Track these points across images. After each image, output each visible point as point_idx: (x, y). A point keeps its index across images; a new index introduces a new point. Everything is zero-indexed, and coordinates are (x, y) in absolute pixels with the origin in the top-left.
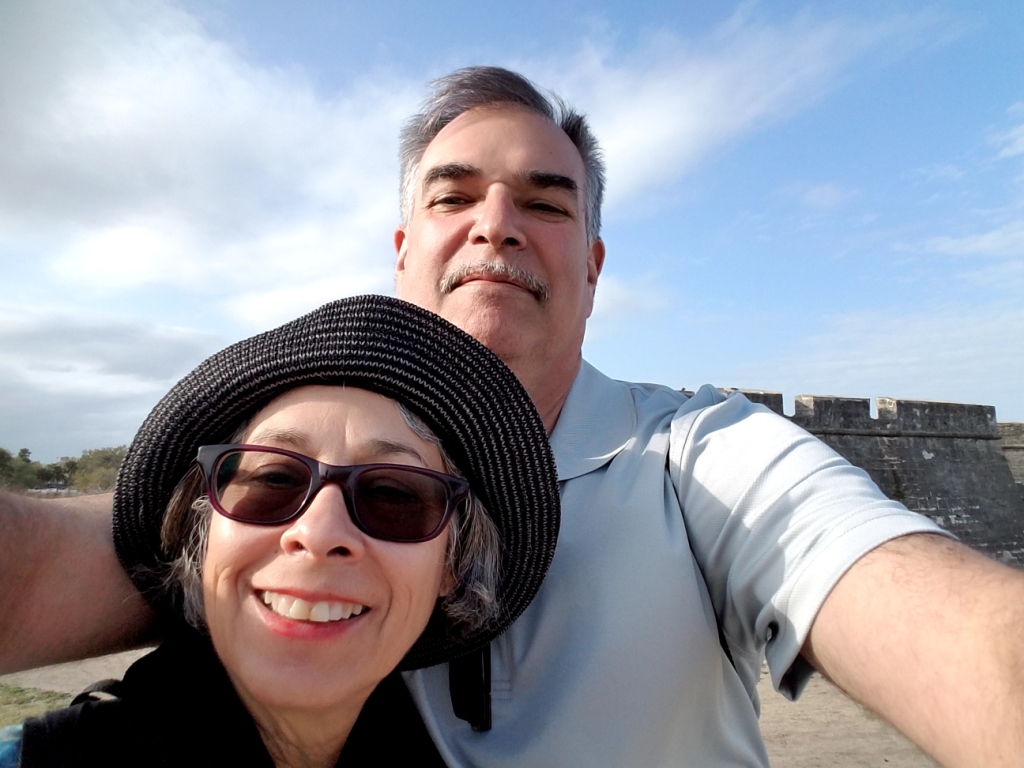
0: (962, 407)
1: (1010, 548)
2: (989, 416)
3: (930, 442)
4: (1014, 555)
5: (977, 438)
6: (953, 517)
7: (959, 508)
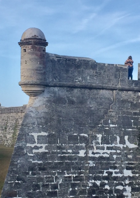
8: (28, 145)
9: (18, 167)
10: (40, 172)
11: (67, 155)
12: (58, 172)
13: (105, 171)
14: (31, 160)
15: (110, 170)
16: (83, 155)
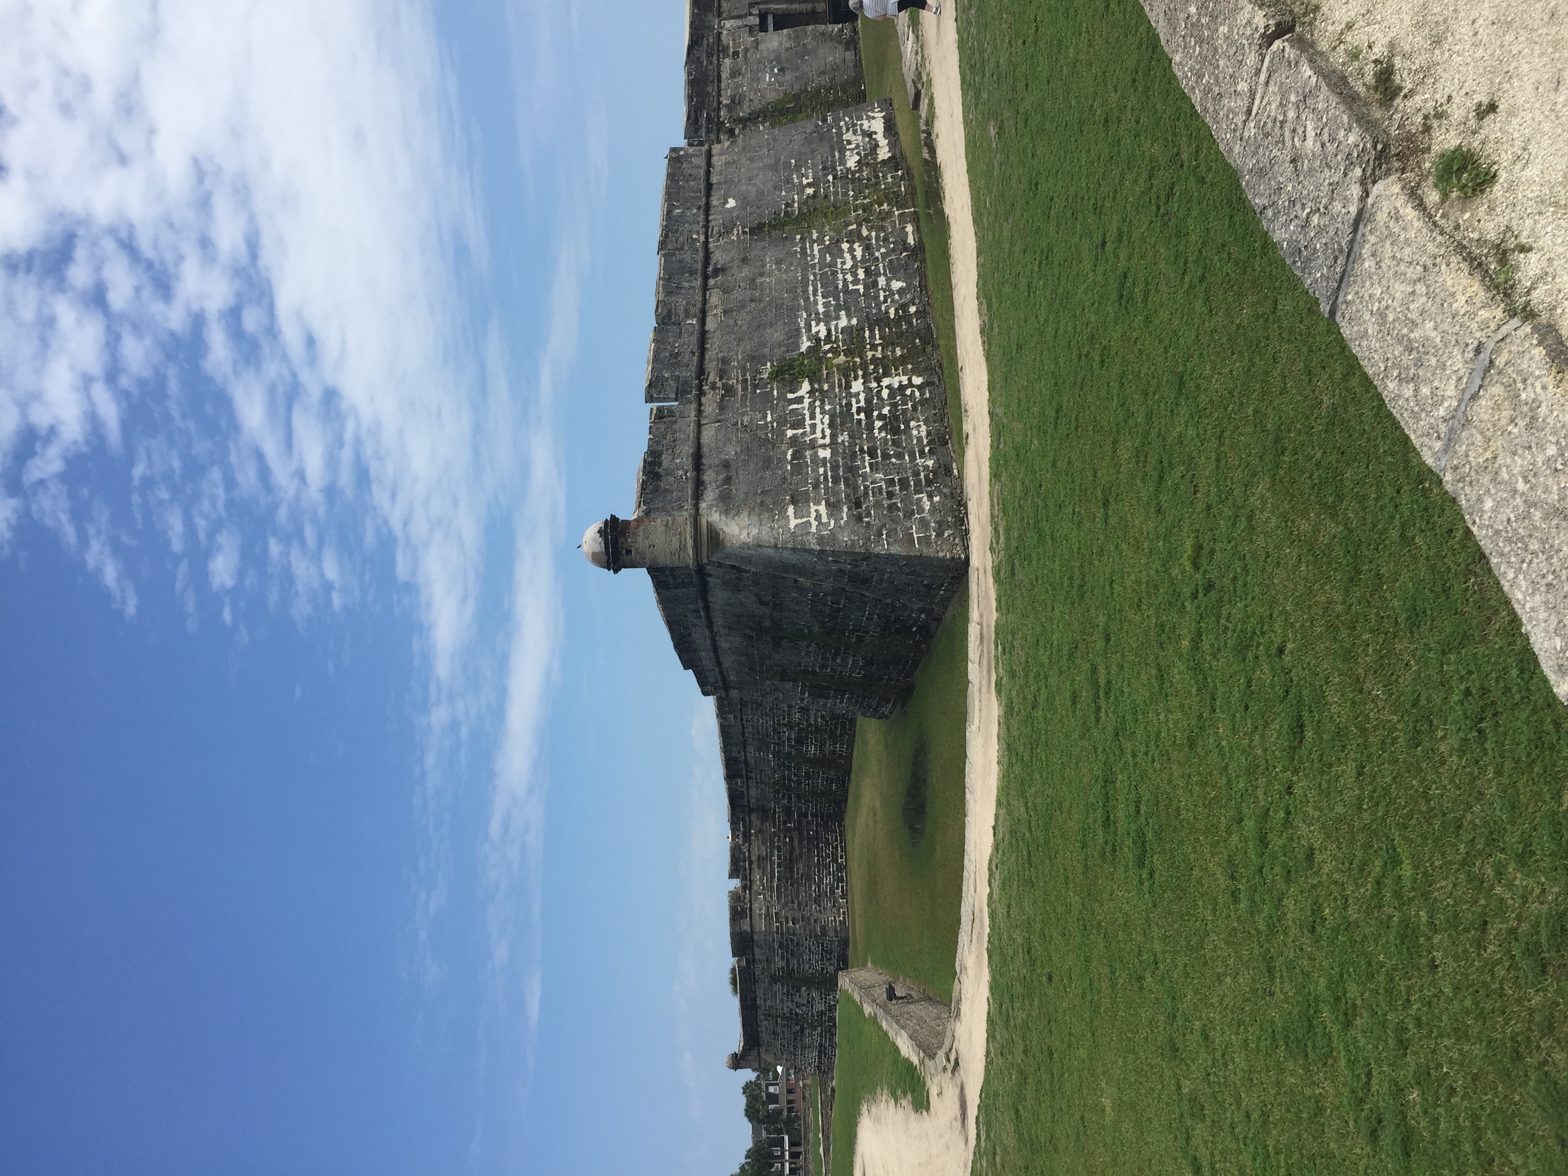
0: (671, 176)
1: (840, 134)
2: (682, 153)
3: (715, 201)
4: (848, 130)
5: (709, 164)
6: (805, 181)
7: (795, 176)
8: (813, 529)
9: (856, 538)
10: (864, 506)
11: (829, 474)
12: (863, 481)
13: (856, 417)
14: (842, 522)
15: (854, 410)
16: (829, 451)
